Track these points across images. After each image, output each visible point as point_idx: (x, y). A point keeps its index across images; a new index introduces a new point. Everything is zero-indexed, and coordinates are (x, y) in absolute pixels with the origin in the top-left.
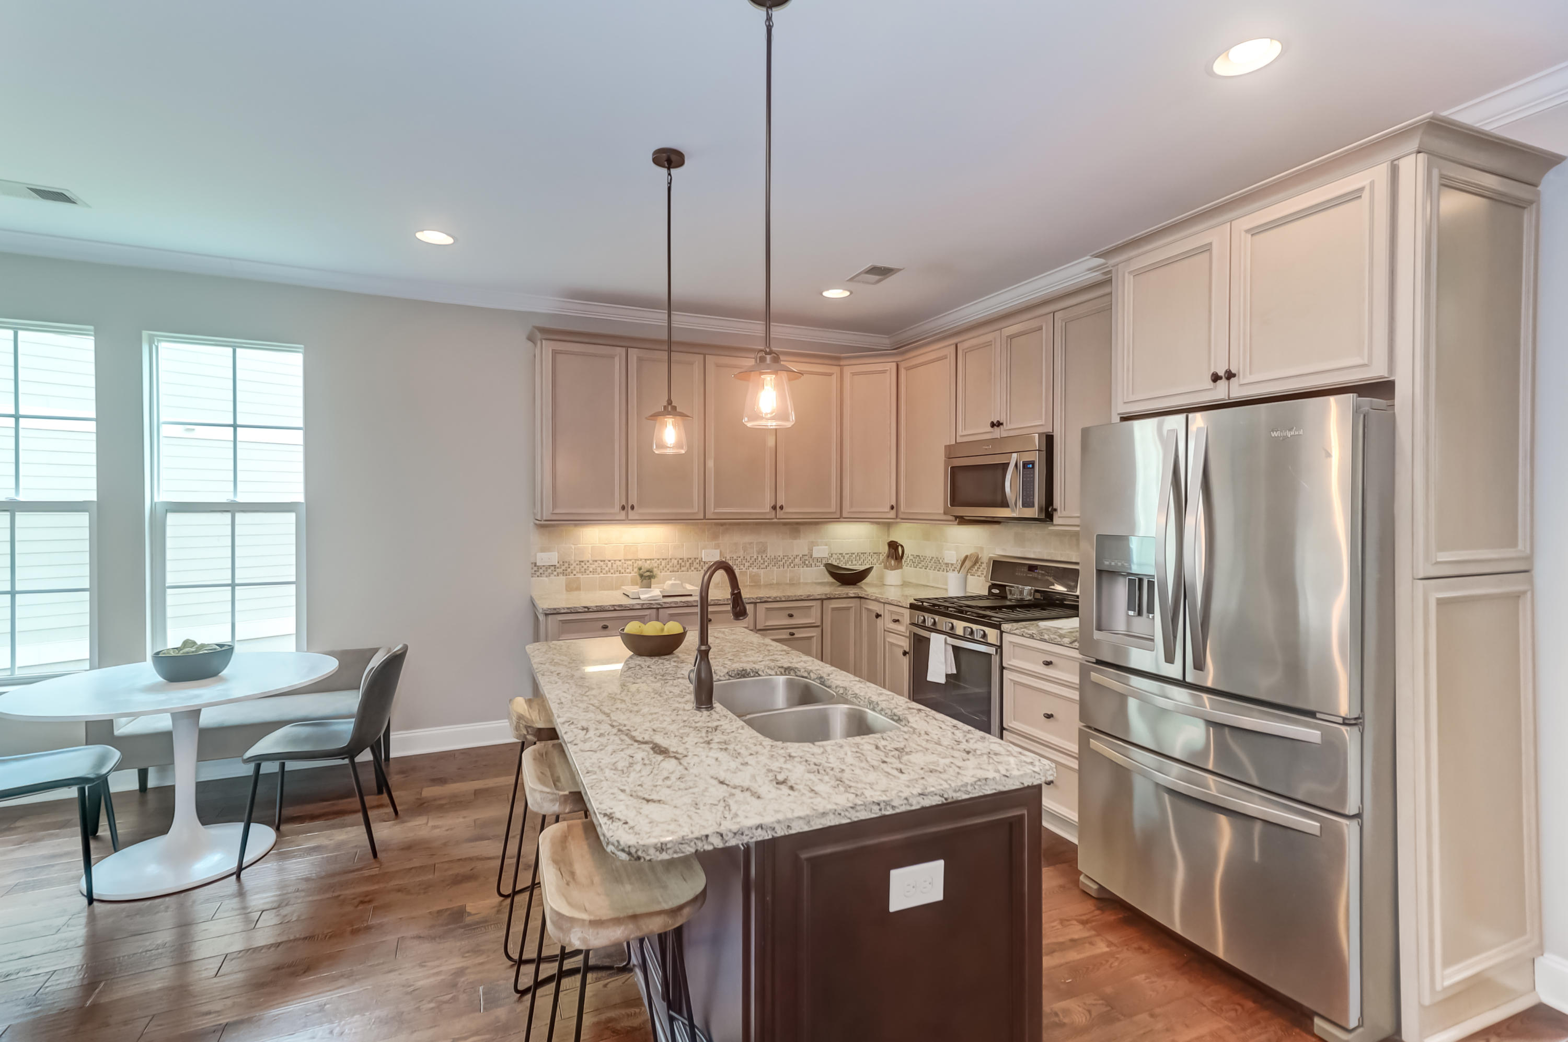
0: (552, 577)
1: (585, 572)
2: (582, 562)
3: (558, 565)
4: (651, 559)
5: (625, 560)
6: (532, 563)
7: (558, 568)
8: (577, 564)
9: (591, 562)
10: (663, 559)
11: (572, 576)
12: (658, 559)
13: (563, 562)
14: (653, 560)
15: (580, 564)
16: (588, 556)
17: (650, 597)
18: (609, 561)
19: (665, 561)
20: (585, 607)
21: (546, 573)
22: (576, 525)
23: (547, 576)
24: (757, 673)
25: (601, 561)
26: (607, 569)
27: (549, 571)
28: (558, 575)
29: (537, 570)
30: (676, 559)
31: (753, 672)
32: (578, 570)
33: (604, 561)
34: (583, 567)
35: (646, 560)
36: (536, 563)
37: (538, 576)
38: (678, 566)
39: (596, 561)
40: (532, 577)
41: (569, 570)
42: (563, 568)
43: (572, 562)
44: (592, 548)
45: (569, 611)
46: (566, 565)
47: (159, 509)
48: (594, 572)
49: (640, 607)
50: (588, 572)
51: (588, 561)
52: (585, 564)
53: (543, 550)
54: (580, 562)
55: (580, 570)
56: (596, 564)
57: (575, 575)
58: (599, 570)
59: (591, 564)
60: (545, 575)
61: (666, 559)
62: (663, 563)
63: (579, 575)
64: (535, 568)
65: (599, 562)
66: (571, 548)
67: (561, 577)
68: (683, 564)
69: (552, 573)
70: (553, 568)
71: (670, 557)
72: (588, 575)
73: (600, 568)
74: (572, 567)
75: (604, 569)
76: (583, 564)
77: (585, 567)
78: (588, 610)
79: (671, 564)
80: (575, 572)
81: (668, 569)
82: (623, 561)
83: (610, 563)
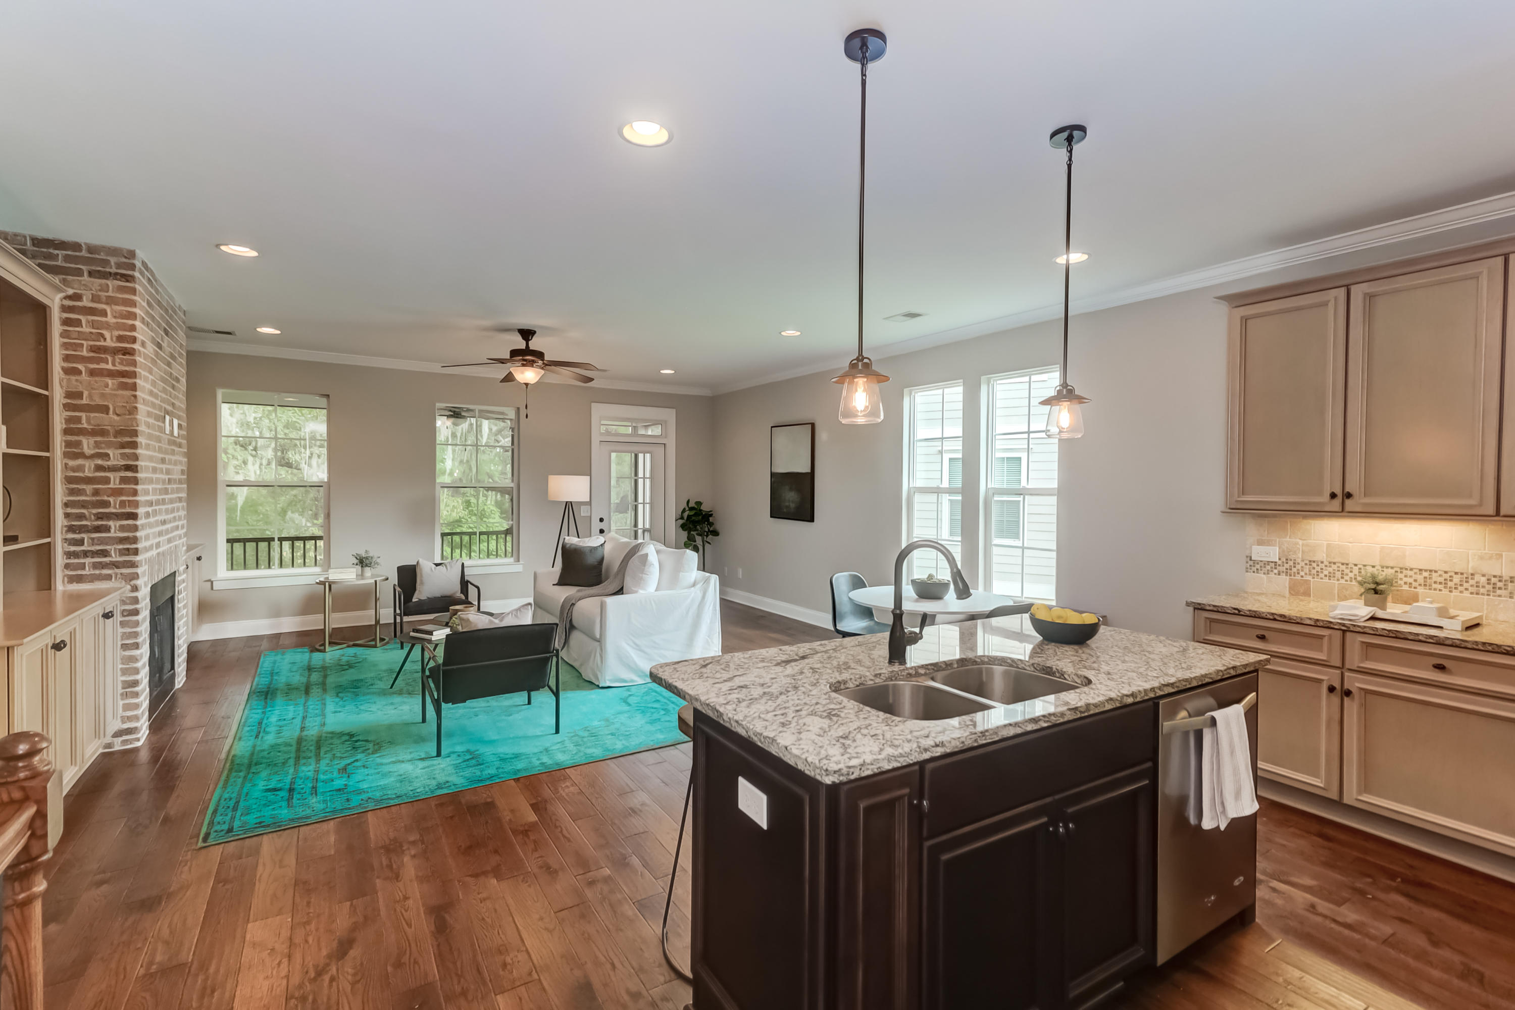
0: (1272, 575)
1: (1318, 575)
2: (1314, 562)
3: (1279, 562)
4: (1431, 571)
5: (1382, 567)
6: (1247, 557)
7: (1279, 565)
8: (1306, 564)
9: (1326, 563)
10: (1456, 573)
11: (1298, 577)
12: (1446, 572)
13: (1287, 560)
14: (1436, 572)
15: (1310, 565)
16: (1321, 556)
17: (1342, 614)
18: (1356, 565)
19: (1459, 576)
20: (1235, 609)
21: (1265, 570)
22: (1305, 517)
23: (1264, 573)
24: (1063, 675)
25: (1343, 564)
26: (1351, 575)
27: (1268, 567)
28: (1279, 574)
29: (1252, 564)
30: (1484, 575)
31: (1059, 672)
32: (1307, 570)
33: (1347, 564)
34: (1314, 568)
35: (1421, 570)
36: (1251, 557)
37: (1254, 572)
38: (1490, 587)
39: (1334, 563)
40: (1247, 572)
41: (1294, 570)
42: (1287, 566)
43: (1299, 560)
44: (1329, 546)
45: (1215, 609)
46: (1291, 563)
47: (990, 493)
48: (1330, 576)
49: (1312, 623)
50: (1322, 575)
51: (1322, 562)
52: (1318, 565)
53: (1260, 543)
54: (1310, 561)
55: (1310, 571)
56: (1335, 567)
57: (1302, 577)
58: (1338, 574)
59: (1326, 566)
60: (1262, 572)
61: (1462, 574)
62: (1456, 579)
63: (1309, 578)
64: (1251, 563)
65: (1340, 565)
66: (1297, 544)
67: (1283, 576)
68: (1499, 584)
69: (1272, 571)
70: (1273, 565)
71: (1471, 571)
72: (1322, 578)
73: (1340, 573)
74: (1298, 567)
75: (1347, 575)
76: (1314, 565)
77: (1318, 569)
78: (1238, 612)
79: (1471, 582)
80: (1302, 573)
81: (1467, 589)
82: (1379, 567)
83: (1357, 568)
